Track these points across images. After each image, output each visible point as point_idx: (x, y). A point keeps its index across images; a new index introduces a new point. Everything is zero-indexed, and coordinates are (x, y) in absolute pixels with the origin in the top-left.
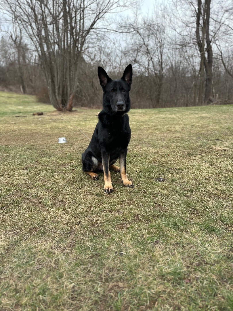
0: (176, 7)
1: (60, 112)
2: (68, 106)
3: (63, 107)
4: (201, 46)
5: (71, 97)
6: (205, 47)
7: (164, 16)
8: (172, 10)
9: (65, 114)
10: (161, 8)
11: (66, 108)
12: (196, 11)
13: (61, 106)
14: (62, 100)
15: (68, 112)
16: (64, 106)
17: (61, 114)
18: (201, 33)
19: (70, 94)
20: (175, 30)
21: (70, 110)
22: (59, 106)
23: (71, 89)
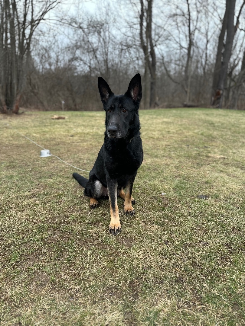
0: (120, 6)
1: (4, 115)
2: (14, 108)
3: (8, 109)
4: (145, 49)
5: (18, 98)
6: (149, 50)
7: (107, 14)
8: (116, 8)
9: (11, 116)
10: (104, 4)
11: (11, 110)
12: (139, 12)
13: (5, 108)
14: (6, 101)
15: (15, 115)
16: (8, 107)
17: (6, 118)
18: (144, 35)
19: (17, 94)
20: (119, 29)
21: (17, 113)
22: (3, 108)
23: (18, 88)
